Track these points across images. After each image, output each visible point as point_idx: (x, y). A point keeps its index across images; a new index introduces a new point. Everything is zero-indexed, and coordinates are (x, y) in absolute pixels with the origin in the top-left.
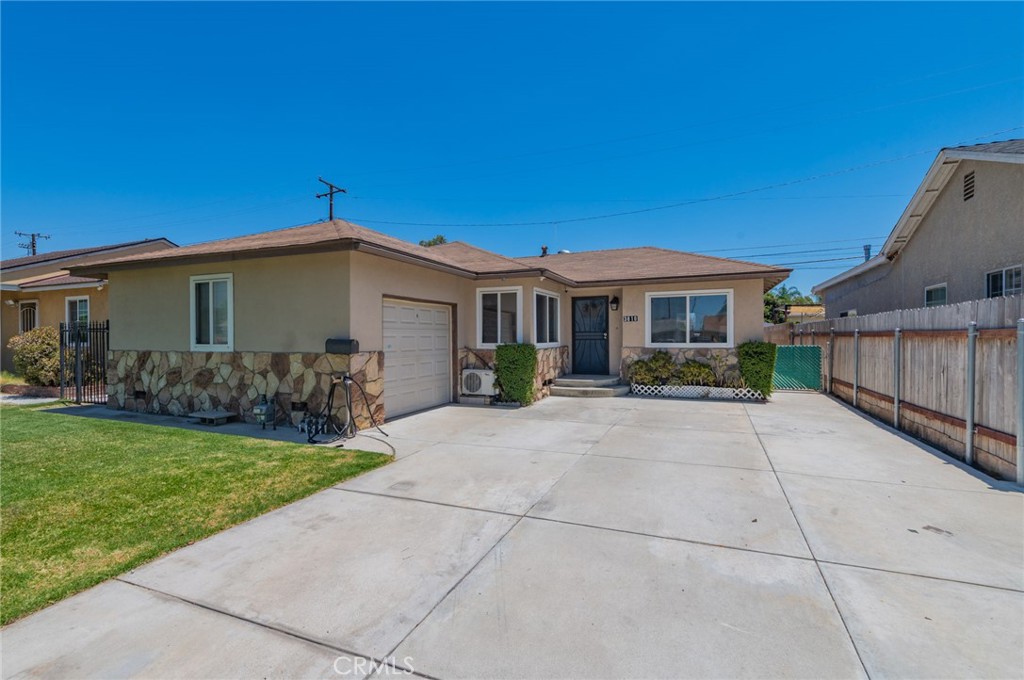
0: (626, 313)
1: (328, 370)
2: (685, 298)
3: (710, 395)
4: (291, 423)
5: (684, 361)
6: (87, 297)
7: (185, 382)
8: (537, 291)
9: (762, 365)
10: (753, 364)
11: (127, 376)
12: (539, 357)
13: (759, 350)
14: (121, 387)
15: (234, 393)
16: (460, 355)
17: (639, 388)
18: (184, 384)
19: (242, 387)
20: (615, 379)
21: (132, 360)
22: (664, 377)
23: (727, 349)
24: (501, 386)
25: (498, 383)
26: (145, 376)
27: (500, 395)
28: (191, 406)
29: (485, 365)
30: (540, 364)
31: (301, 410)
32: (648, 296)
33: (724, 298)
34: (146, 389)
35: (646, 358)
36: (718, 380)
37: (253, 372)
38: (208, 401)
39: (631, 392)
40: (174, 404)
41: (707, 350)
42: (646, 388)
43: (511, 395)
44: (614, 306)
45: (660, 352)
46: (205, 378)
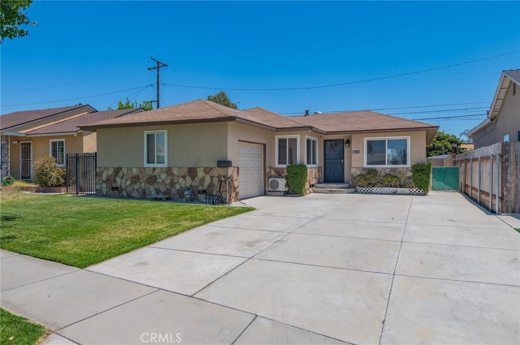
0: (354, 148)
1: (217, 175)
2: (385, 141)
3: (398, 192)
4: (198, 200)
5: (384, 174)
6: (63, 140)
7: (141, 182)
8: (307, 137)
9: (424, 176)
10: (419, 176)
11: (108, 180)
12: (308, 171)
13: (422, 168)
14: (104, 185)
15: (168, 187)
16: (268, 170)
17: (360, 189)
18: (141, 183)
19: (172, 183)
20: (348, 185)
21: (111, 172)
22: (373, 183)
23: (407, 168)
24: (289, 186)
25: (287, 185)
26: (118, 180)
27: (288, 191)
28: (144, 193)
29: (280, 176)
30: (308, 176)
31: (202, 194)
32: (366, 139)
33: (405, 141)
34: (119, 186)
35: (364, 173)
36: (401, 184)
37: (178, 176)
38: (154, 191)
39: (356, 191)
40: (135, 193)
41: (396, 168)
42: (364, 189)
43: (294, 190)
44: (347, 145)
45: (372, 170)
46: (152, 180)
